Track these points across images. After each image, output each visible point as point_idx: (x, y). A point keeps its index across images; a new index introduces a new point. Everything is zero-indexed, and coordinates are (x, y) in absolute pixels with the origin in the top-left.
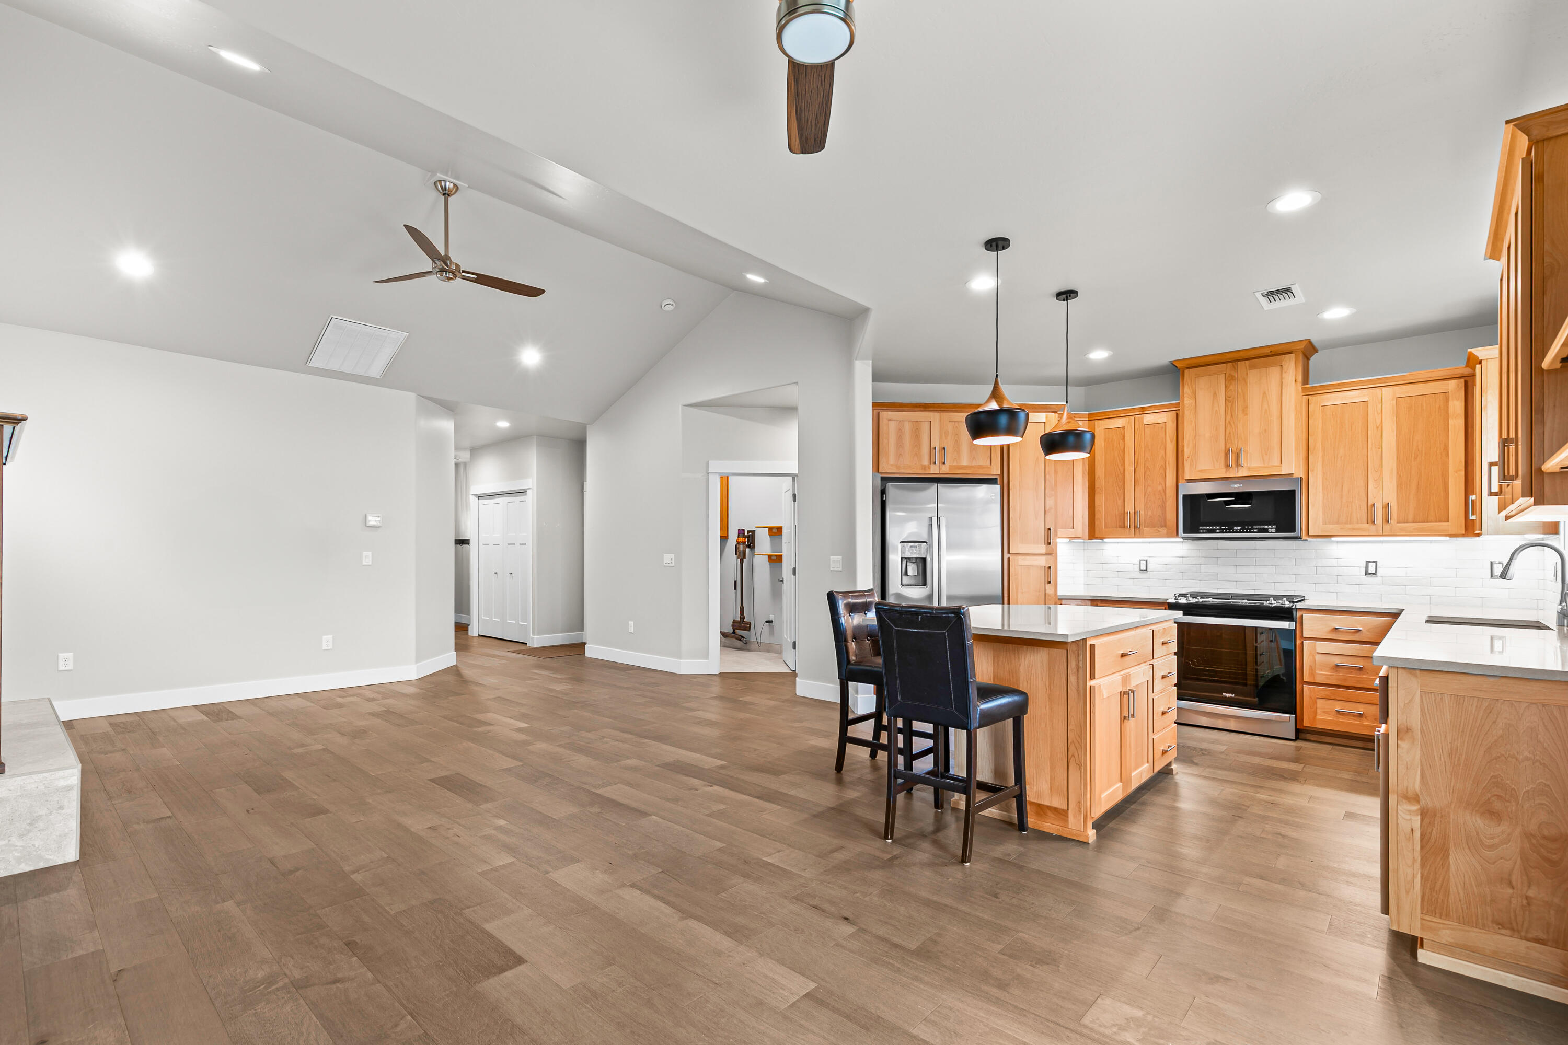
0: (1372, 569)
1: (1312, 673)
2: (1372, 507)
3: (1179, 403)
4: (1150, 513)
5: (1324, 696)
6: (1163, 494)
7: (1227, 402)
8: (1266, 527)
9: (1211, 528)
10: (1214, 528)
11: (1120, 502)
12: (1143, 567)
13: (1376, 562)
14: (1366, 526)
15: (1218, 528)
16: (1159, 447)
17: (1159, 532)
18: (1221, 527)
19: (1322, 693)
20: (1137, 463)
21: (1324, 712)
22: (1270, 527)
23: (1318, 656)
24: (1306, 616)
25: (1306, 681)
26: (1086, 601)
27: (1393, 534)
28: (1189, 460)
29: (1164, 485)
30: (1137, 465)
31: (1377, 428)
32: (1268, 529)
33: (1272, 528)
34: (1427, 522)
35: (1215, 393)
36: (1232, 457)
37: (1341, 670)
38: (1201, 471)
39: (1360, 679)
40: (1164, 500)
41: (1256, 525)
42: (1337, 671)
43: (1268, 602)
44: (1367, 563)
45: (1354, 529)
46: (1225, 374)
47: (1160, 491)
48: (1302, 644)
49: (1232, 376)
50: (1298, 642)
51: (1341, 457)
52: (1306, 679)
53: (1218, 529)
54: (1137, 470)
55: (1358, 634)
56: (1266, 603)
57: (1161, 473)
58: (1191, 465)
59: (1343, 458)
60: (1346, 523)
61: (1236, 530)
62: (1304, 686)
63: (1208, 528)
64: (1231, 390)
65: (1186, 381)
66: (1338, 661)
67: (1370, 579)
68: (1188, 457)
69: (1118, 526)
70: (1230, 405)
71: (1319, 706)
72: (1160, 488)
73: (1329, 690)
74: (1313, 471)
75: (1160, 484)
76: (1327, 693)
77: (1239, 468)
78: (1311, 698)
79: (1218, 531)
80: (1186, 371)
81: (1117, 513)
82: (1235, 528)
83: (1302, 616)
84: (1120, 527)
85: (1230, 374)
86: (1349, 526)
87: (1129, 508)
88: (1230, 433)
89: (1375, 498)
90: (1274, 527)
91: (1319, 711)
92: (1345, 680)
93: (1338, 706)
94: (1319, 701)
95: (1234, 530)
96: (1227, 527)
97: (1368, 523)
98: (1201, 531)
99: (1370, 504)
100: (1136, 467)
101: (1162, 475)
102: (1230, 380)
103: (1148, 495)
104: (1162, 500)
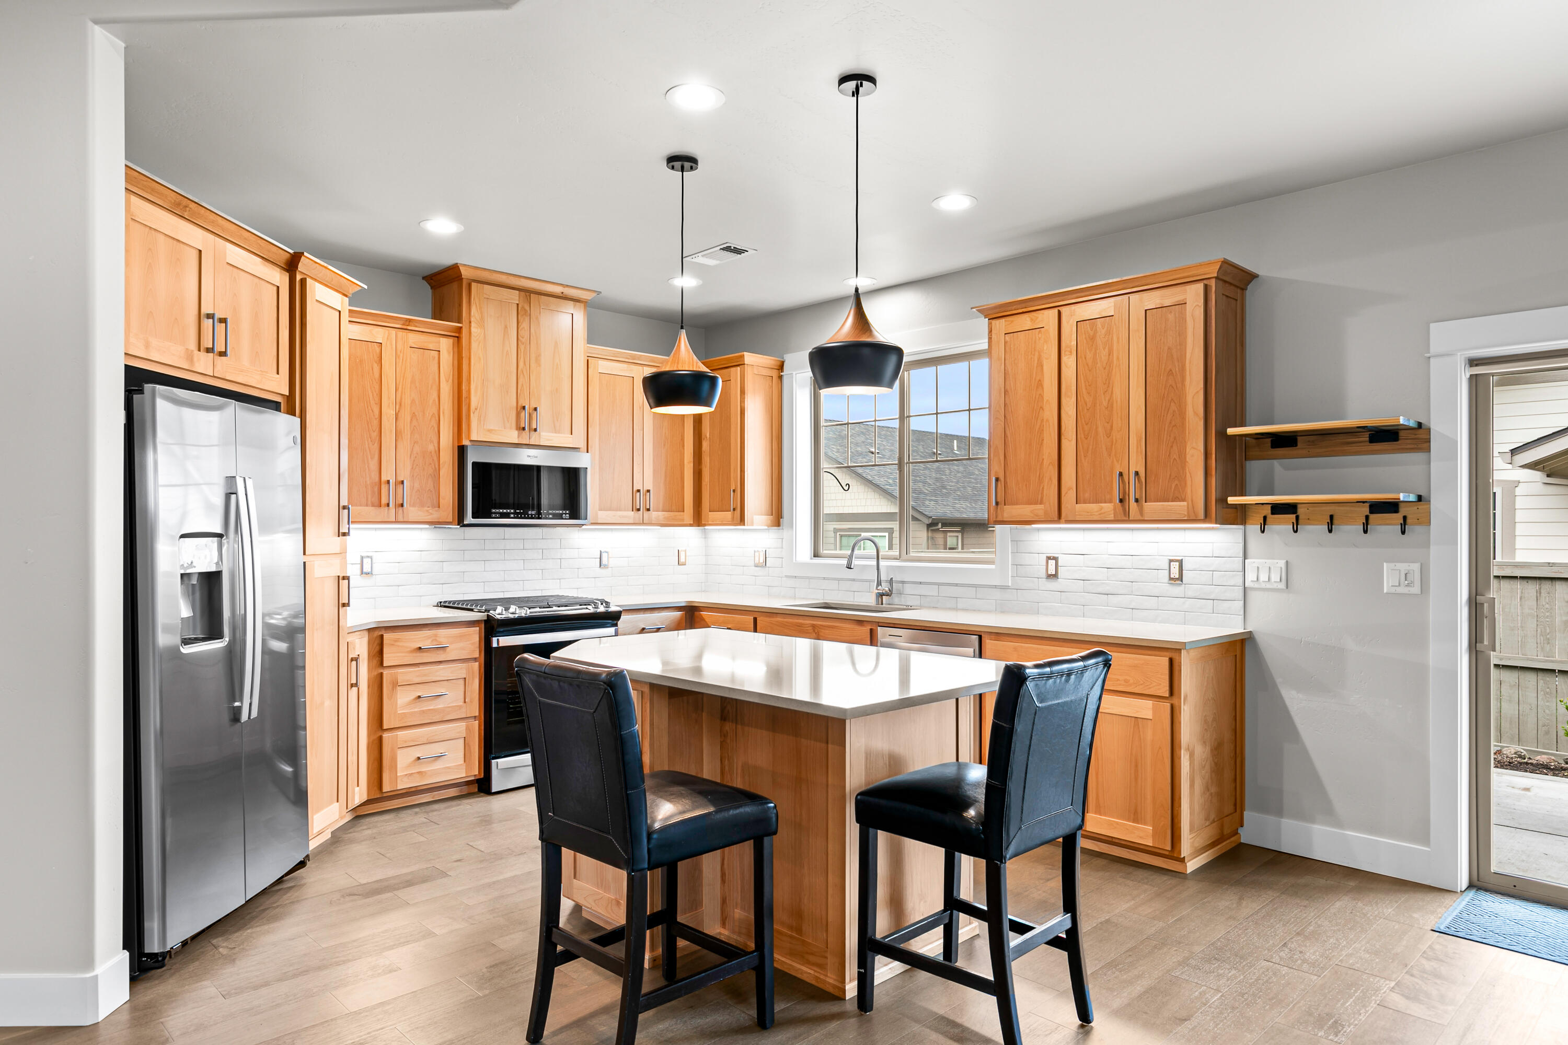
0: (604, 560)
2: (637, 493)
3: (461, 327)
4: (418, 486)
6: (435, 458)
7: (519, 343)
8: (561, 512)
9: (505, 511)
10: (509, 511)
11: (373, 464)
12: (367, 569)
15: (512, 511)
16: (430, 387)
18: (515, 511)
20: (400, 405)
22: (564, 512)
27: (649, 522)
28: (477, 412)
29: (436, 445)
30: (400, 408)
31: (640, 408)
35: (506, 327)
36: (525, 416)
38: (491, 431)
40: (436, 466)
45: (622, 517)
46: (518, 304)
47: (431, 453)
49: (525, 311)
51: (613, 435)
53: (512, 513)
54: (399, 415)
57: (433, 426)
58: (479, 420)
61: (531, 515)
63: (501, 511)
64: (524, 328)
65: (474, 299)
67: (603, 572)
68: (476, 409)
69: (369, 503)
70: (521, 347)
72: (431, 448)
75: (431, 442)
77: (533, 433)
79: (512, 516)
80: (474, 285)
81: (368, 482)
82: (530, 512)
84: (373, 505)
85: (523, 307)
86: (619, 513)
87: (388, 475)
88: (522, 385)
89: (638, 483)
90: (567, 512)
95: (528, 515)
96: (522, 511)
97: (633, 511)
98: (494, 515)
99: (635, 489)
100: (399, 411)
101: (434, 428)
102: (523, 315)
103: (416, 457)
104: (433, 467)
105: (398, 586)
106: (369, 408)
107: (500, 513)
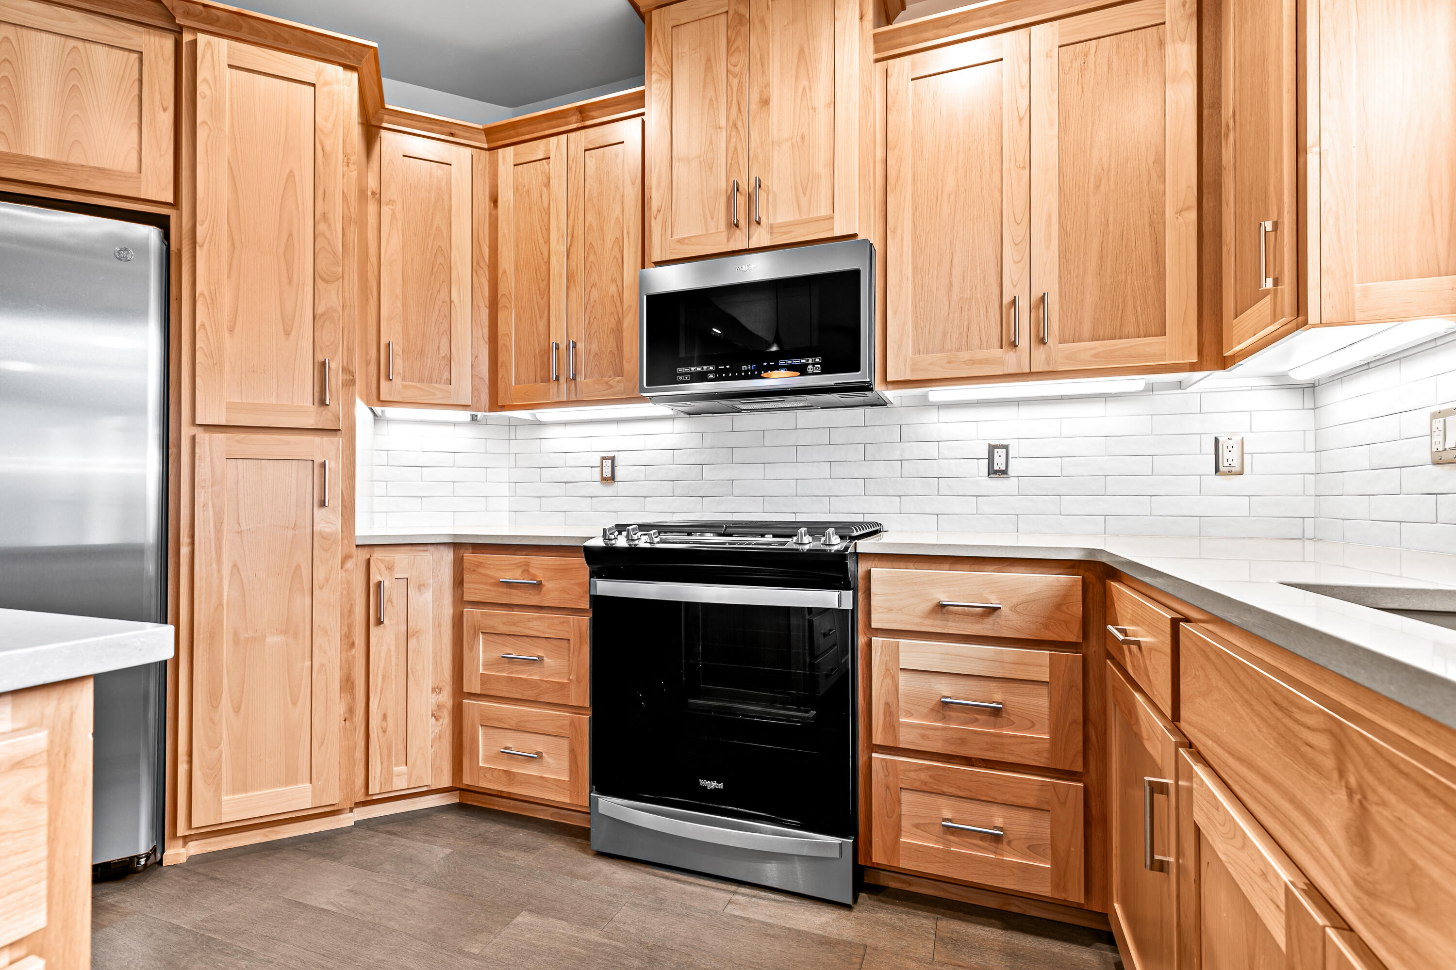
0: (999, 463)
1: (892, 726)
2: (1010, 308)
3: (644, 91)
4: (594, 347)
5: (917, 784)
6: (619, 304)
7: (730, 77)
8: (803, 361)
9: (699, 369)
10: (705, 368)
11: (541, 323)
12: (607, 473)
13: (1006, 447)
14: (998, 352)
15: (711, 368)
16: (612, 199)
17: (612, 387)
18: (717, 368)
19: (912, 775)
20: (573, 236)
21: (917, 826)
22: (810, 361)
23: (902, 678)
24: (879, 573)
25: (878, 743)
26: (442, 548)
27: (1051, 369)
28: (660, 216)
29: (620, 284)
30: (571, 241)
31: (1021, 120)
32: (806, 365)
33: (813, 364)
34: (1120, 338)
35: (709, 60)
36: (741, 201)
37: (952, 714)
38: (680, 241)
39: (997, 740)
40: (620, 316)
41: (783, 358)
42: (944, 719)
43: (795, 539)
44: (992, 448)
45: (973, 362)
46: (727, 12)
47: (613, 296)
48: (869, 644)
49: (741, 16)
50: (861, 640)
51: (949, 195)
52: (878, 739)
53: (711, 372)
54: (572, 250)
55: (991, 619)
56: (791, 544)
57: (615, 257)
58: (664, 227)
59: (952, 196)
60: (959, 349)
61: (746, 372)
62: (874, 755)
63: (693, 369)
64: (737, 48)
65: (656, 35)
66: (944, 689)
67: (997, 484)
68: (659, 211)
69: (538, 378)
70: (735, 82)
71: (905, 809)
72: (613, 289)
73: (928, 768)
74: (894, 231)
75: (613, 280)
76: (923, 776)
77: (754, 226)
78: (888, 787)
79: (711, 376)
80: (655, 14)
81: (537, 350)
82: (744, 368)
83: (870, 571)
84: (542, 381)
85: (735, 13)
86: (965, 355)
87: (558, 336)
88: (736, 149)
89: (1015, 286)
90: (817, 360)
91: (905, 823)
92: (963, 742)
93: (947, 810)
94: (905, 796)
95: (740, 371)
96: (728, 367)
97: (1001, 347)
98: (681, 378)
99: (1007, 300)
100: (570, 246)
101: (617, 259)
102: (736, 26)
103: (593, 307)
104: (616, 317)
105: (645, 497)
106: (538, 250)
107: (691, 374)
